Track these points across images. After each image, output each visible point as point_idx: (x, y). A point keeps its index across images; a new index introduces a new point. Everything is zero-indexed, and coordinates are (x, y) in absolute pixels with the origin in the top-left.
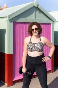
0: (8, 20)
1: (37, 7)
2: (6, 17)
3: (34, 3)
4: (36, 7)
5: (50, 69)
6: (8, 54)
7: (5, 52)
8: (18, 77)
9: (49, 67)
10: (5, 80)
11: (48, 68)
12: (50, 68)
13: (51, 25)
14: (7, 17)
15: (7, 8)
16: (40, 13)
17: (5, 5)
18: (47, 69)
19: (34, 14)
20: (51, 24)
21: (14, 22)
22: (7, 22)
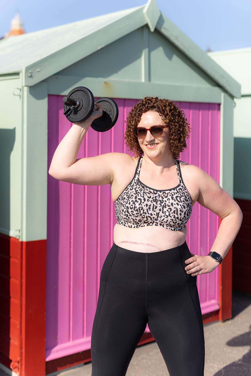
0: (26, 89)
1: (157, 31)
2: (17, 74)
3: (145, 11)
4: (152, 29)
5: (217, 307)
6: (24, 240)
7: (13, 233)
8: (71, 343)
9: (210, 299)
10: (11, 357)
11: (205, 301)
12: (213, 302)
13: (219, 109)
14: (22, 75)
15: (21, 32)
16: (170, 58)
17: (15, 24)
18: (202, 305)
19: (143, 60)
20: (219, 105)
21: (50, 96)
22: (21, 97)
